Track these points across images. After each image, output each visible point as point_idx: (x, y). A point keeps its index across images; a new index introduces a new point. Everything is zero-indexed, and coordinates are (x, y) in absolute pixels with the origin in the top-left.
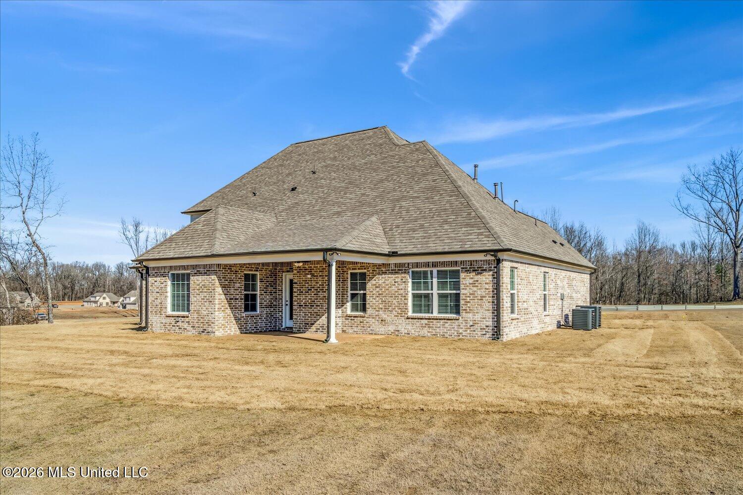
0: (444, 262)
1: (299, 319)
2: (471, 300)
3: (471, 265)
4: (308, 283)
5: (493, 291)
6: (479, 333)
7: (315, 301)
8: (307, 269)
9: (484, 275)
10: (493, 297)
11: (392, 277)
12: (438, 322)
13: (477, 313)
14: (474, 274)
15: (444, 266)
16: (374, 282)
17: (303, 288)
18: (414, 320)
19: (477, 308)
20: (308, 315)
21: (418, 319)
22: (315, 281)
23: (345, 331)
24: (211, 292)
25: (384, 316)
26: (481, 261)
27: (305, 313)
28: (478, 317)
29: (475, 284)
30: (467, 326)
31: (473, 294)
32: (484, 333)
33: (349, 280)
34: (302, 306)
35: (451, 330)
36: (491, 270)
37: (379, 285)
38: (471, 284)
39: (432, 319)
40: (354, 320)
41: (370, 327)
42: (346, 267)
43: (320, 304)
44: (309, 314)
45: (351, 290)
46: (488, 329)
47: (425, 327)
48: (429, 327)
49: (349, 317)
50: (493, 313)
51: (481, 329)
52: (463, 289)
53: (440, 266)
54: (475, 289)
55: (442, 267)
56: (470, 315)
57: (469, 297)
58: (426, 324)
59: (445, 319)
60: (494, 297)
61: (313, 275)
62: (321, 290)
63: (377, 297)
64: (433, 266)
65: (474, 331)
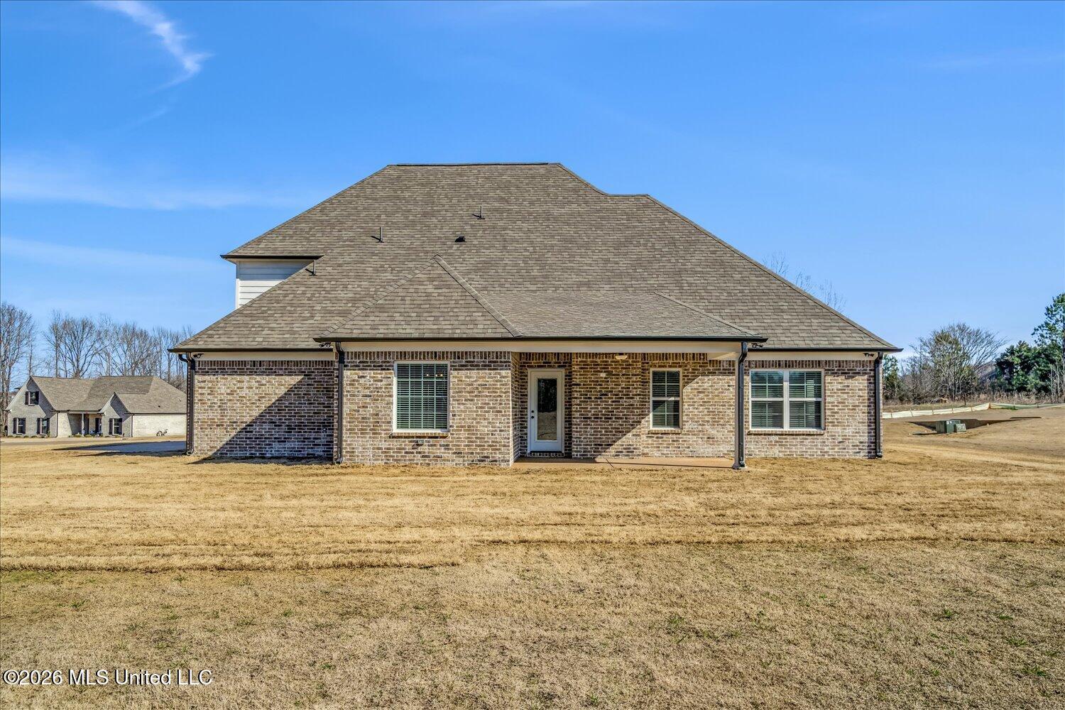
0: (803, 361)
1: (585, 438)
2: (840, 409)
3: (840, 367)
4: (601, 385)
5: (869, 399)
6: (850, 451)
7: (613, 412)
8: (598, 365)
9: (856, 380)
10: (868, 406)
11: (725, 379)
12: (794, 438)
13: (848, 426)
14: (843, 378)
15: (803, 367)
16: (695, 386)
17: (591, 392)
18: (759, 437)
19: (847, 419)
20: (601, 432)
21: (765, 435)
22: (614, 382)
23: (647, 454)
24: (501, 396)
25: (713, 432)
26: (853, 362)
27: (595, 428)
28: (849, 431)
29: (845, 390)
30: (834, 442)
31: (842, 403)
32: (858, 450)
33: (651, 381)
34: (590, 418)
35: (813, 449)
36: (866, 373)
37: (704, 389)
38: (840, 390)
39: (786, 435)
40: (662, 438)
41: (689, 448)
42: (648, 363)
43: (624, 415)
44: (603, 431)
45: (654, 396)
46: (863, 446)
47: (775, 445)
48: (782, 445)
49: (653, 434)
50: (869, 426)
51: (854, 446)
52: (829, 396)
53: (796, 366)
54: (845, 396)
55: (799, 368)
56: (839, 429)
57: (837, 406)
58: (777, 442)
59: (804, 435)
60: (870, 406)
61: (610, 373)
62: (625, 395)
63: (701, 405)
64: (786, 366)
65: (845, 449)
